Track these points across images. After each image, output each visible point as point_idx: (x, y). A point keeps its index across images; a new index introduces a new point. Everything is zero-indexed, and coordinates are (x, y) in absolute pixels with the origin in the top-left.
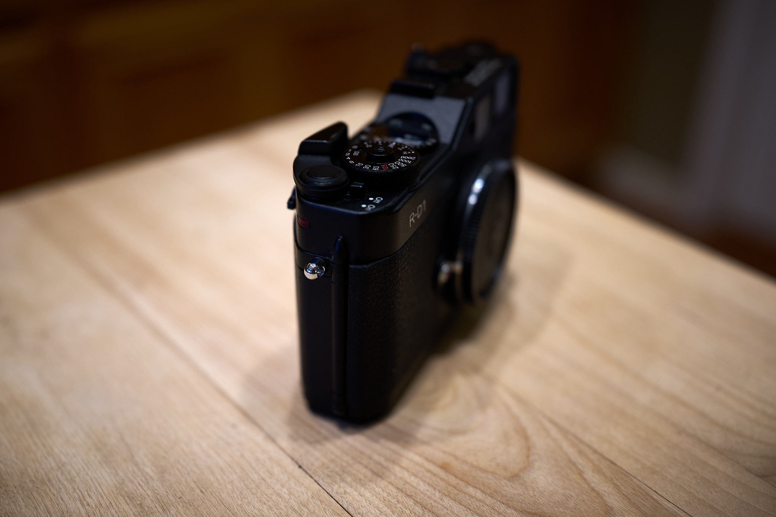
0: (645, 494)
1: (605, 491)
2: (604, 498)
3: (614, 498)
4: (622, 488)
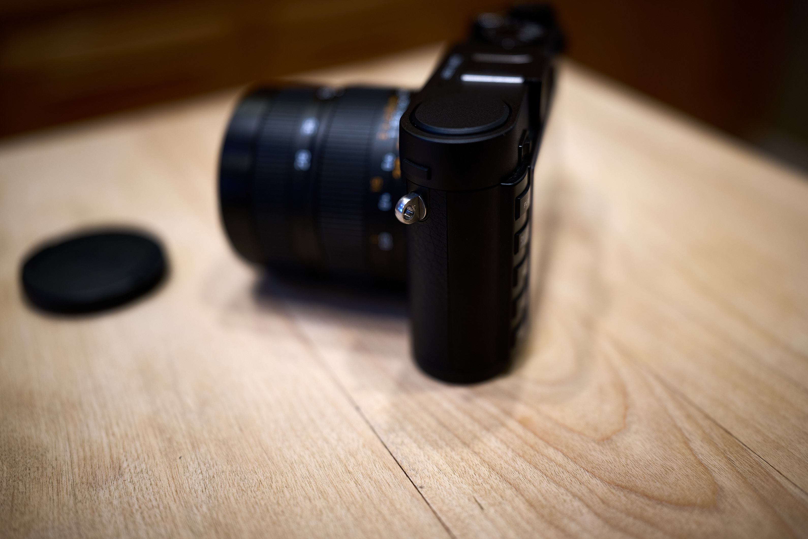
0: (765, 474)
1: (715, 466)
2: (714, 474)
3: (726, 476)
4: (737, 464)
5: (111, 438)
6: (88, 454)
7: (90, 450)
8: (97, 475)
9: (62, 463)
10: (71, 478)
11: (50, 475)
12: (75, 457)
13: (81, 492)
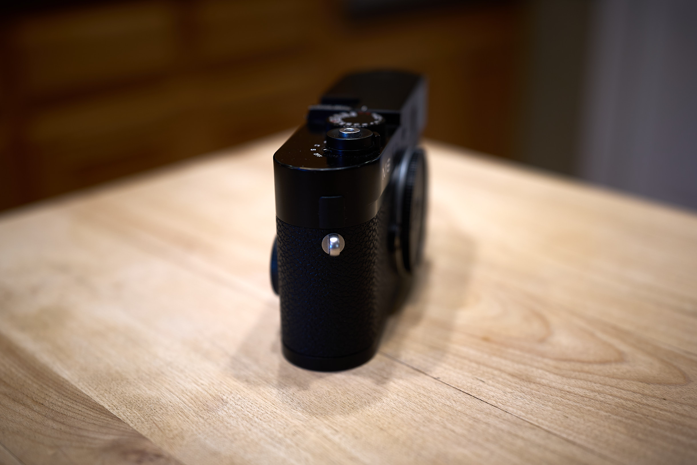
5: (202, 386)
6: (192, 396)
7: (192, 395)
8: (208, 405)
9: (177, 403)
10: (190, 409)
11: (174, 410)
12: (183, 399)
13: (204, 415)
